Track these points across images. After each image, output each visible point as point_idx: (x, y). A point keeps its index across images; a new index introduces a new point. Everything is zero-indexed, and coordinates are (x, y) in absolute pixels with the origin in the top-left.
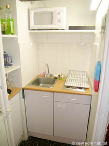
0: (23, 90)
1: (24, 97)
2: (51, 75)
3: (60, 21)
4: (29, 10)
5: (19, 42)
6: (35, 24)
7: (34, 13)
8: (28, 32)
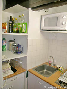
0: (28, 72)
1: (27, 76)
2: (55, 65)
3: (63, 24)
4: (42, 16)
5: (28, 39)
6: (44, 26)
7: (45, 18)
8: (39, 31)
